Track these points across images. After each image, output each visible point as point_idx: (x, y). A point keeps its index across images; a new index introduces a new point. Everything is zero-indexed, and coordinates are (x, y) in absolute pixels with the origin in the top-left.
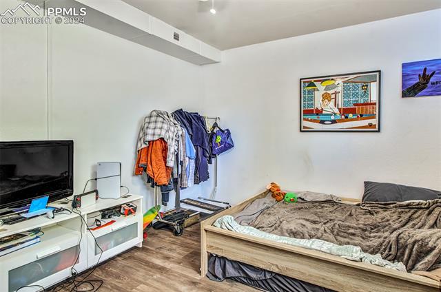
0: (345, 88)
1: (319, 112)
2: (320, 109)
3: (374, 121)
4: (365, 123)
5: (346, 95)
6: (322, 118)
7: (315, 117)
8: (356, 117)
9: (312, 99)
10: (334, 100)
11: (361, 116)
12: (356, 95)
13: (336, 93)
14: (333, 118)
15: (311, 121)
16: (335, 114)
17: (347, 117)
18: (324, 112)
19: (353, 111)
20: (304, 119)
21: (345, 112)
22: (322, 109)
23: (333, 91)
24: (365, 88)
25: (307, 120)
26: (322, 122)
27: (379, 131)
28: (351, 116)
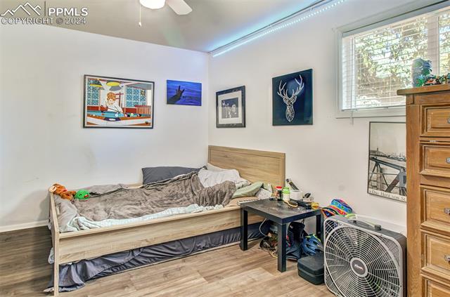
0: (128, 91)
1: (104, 110)
2: (105, 106)
3: (149, 120)
4: (143, 121)
5: (129, 98)
6: (106, 115)
7: (100, 114)
8: (136, 116)
9: (97, 96)
10: (118, 100)
11: (140, 115)
12: (136, 98)
13: (120, 94)
14: (117, 116)
15: (96, 117)
16: (119, 113)
17: (129, 116)
18: (109, 110)
19: (134, 111)
20: (88, 115)
21: (128, 111)
22: (107, 108)
23: (118, 92)
24: (144, 94)
25: (92, 116)
26: (107, 119)
27: (152, 128)
28: (132, 115)
